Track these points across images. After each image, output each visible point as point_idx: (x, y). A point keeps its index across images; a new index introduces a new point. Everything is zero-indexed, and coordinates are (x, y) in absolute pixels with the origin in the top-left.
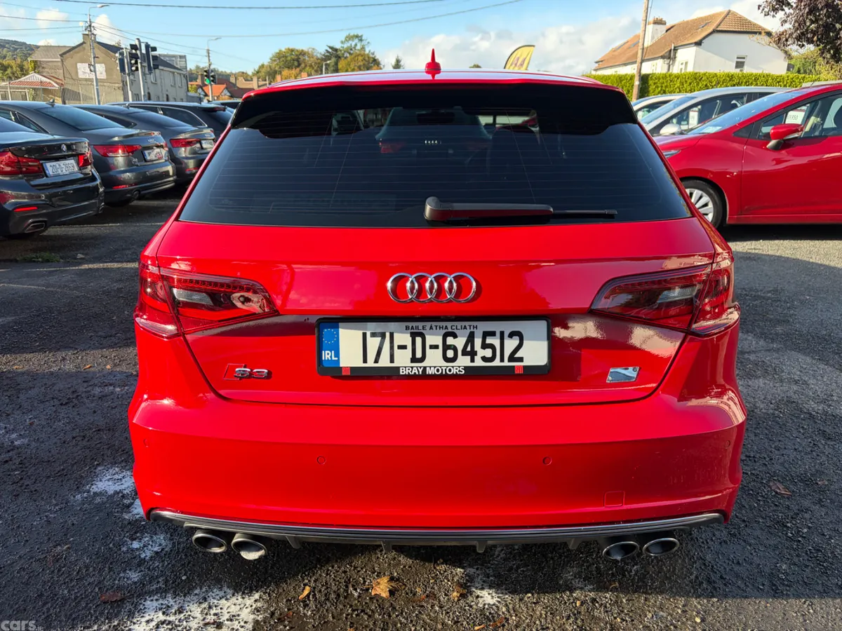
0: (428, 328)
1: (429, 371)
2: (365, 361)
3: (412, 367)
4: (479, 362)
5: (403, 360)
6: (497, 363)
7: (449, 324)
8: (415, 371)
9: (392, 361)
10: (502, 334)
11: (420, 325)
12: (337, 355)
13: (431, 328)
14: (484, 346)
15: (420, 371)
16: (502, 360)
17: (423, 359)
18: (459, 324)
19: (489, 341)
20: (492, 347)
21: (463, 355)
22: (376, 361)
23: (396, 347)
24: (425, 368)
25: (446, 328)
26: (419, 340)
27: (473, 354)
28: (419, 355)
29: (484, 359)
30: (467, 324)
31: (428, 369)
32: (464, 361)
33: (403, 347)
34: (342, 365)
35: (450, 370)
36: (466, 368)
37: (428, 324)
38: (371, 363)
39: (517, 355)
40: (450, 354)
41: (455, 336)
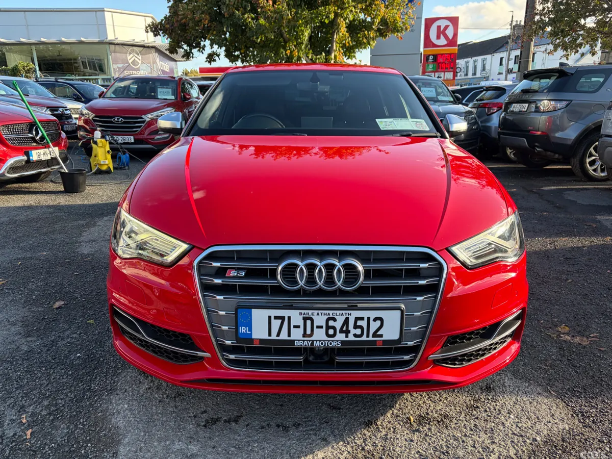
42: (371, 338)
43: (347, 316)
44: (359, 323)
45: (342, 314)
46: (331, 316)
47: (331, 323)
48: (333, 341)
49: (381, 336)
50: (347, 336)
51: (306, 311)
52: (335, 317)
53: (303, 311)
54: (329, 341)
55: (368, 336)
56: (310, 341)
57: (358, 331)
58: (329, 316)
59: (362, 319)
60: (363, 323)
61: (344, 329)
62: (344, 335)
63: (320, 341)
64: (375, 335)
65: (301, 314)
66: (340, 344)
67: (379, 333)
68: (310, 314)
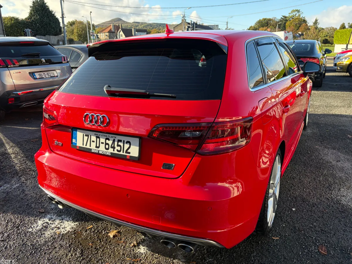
0: (101, 135)
1: (100, 152)
2: (83, 145)
3: (95, 150)
4: (116, 152)
5: (93, 147)
6: (121, 153)
7: (107, 135)
8: (96, 151)
9: (90, 146)
10: (124, 141)
11: (99, 134)
12: (76, 141)
13: (102, 136)
14: (118, 145)
15: (98, 151)
16: (123, 152)
17: (98, 147)
18: (111, 135)
19: (120, 144)
20: (120, 146)
21: (111, 148)
22: (86, 145)
23: (91, 141)
24: (99, 151)
25: (106, 136)
26: (98, 139)
27: (114, 148)
28: (98, 146)
29: (118, 151)
30: (113, 135)
31: (100, 151)
32: (111, 150)
33: (93, 141)
34: (77, 145)
35: (106, 153)
36: (111, 153)
37: (101, 134)
38: (84, 146)
39: (128, 151)
40: (107, 146)
41: (109, 140)
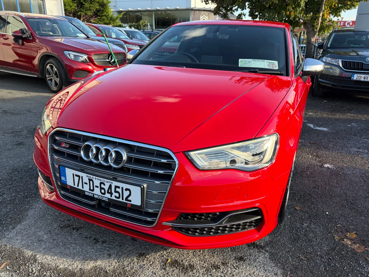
42: (124, 201)
43: (110, 184)
44: (117, 190)
45: (108, 182)
46: (102, 181)
47: (102, 186)
48: (104, 197)
49: (130, 201)
50: (111, 196)
51: (90, 176)
52: (104, 182)
53: (88, 175)
54: (102, 196)
55: (123, 199)
56: (92, 193)
57: (117, 195)
58: (101, 181)
59: (119, 187)
60: (119, 190)
61: (110, 191)
62: (110, 195)
63: (97, 195)
64: (126, 199)
65: (87, 176)
66: (107, 200)
67: (129, 199)
68: (92, 177)
